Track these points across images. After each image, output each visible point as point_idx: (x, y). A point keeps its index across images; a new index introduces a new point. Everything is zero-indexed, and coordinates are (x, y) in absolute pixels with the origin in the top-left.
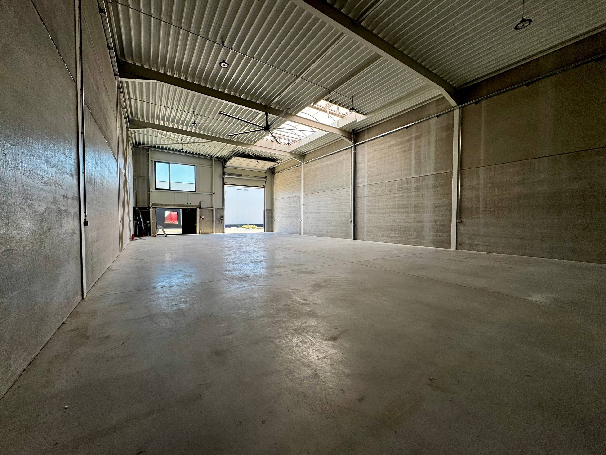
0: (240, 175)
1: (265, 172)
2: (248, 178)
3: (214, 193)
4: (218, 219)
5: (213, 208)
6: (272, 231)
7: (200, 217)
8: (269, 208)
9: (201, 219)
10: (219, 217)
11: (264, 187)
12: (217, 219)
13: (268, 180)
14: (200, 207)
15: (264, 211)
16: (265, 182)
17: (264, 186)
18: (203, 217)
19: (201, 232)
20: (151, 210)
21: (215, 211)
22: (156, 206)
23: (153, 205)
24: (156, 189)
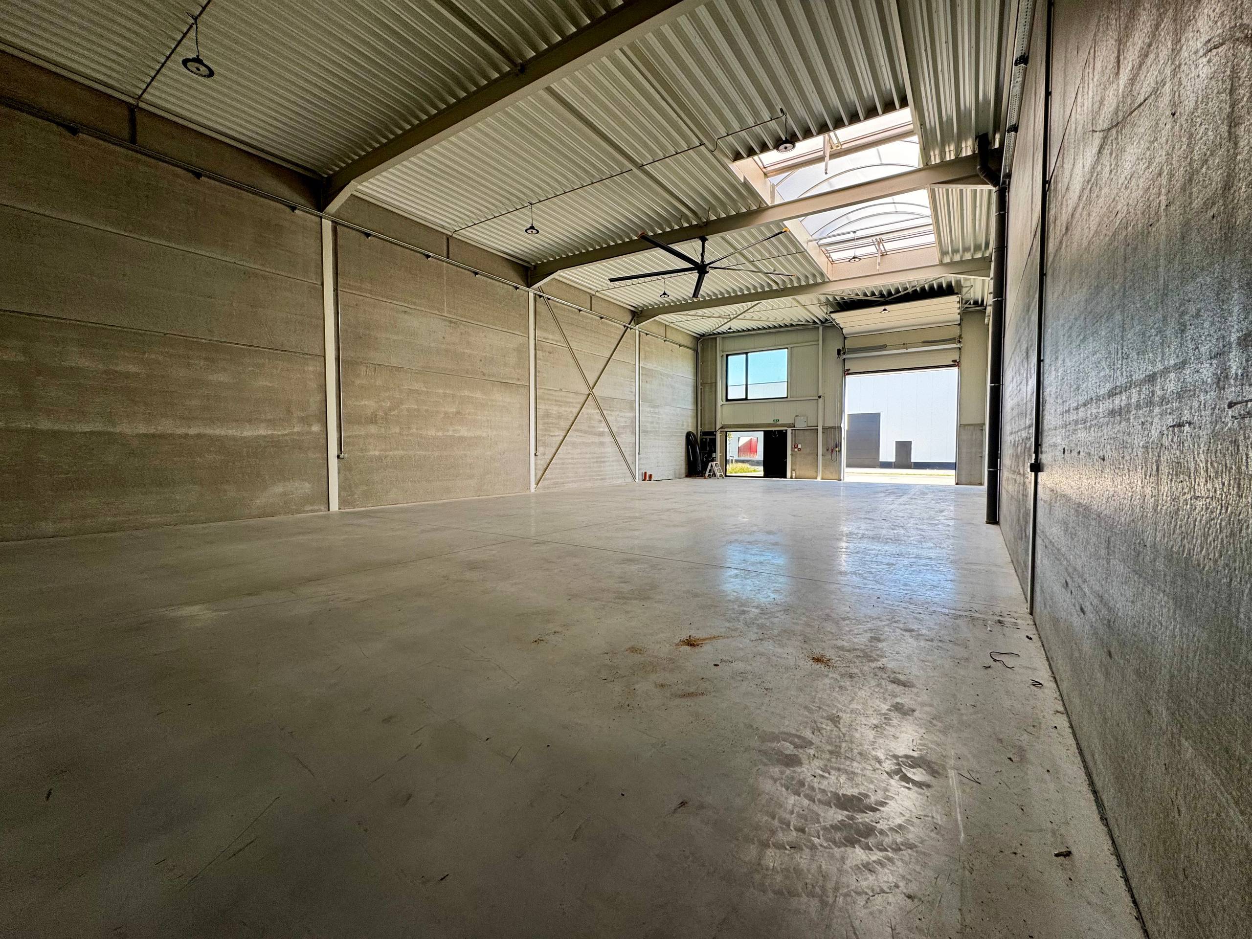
0: (884, 347)
1: (959, 324)
2: (904, 351)
3: (820, 397)
4: (829, 451)
5: (818, 426)
8: (972, 420)
9: (796, 450)
10: (831, 444)
11: (956, 364)
12: (826, 450)
13: (969, 343)
14: (794, 427)
16: (959, 349)
18: (800, 446)
19: (794, 475)
20: (718, 435)
21: (823, 432)
22: (726, 429)
23: (721, 428)
24: (727, 400)
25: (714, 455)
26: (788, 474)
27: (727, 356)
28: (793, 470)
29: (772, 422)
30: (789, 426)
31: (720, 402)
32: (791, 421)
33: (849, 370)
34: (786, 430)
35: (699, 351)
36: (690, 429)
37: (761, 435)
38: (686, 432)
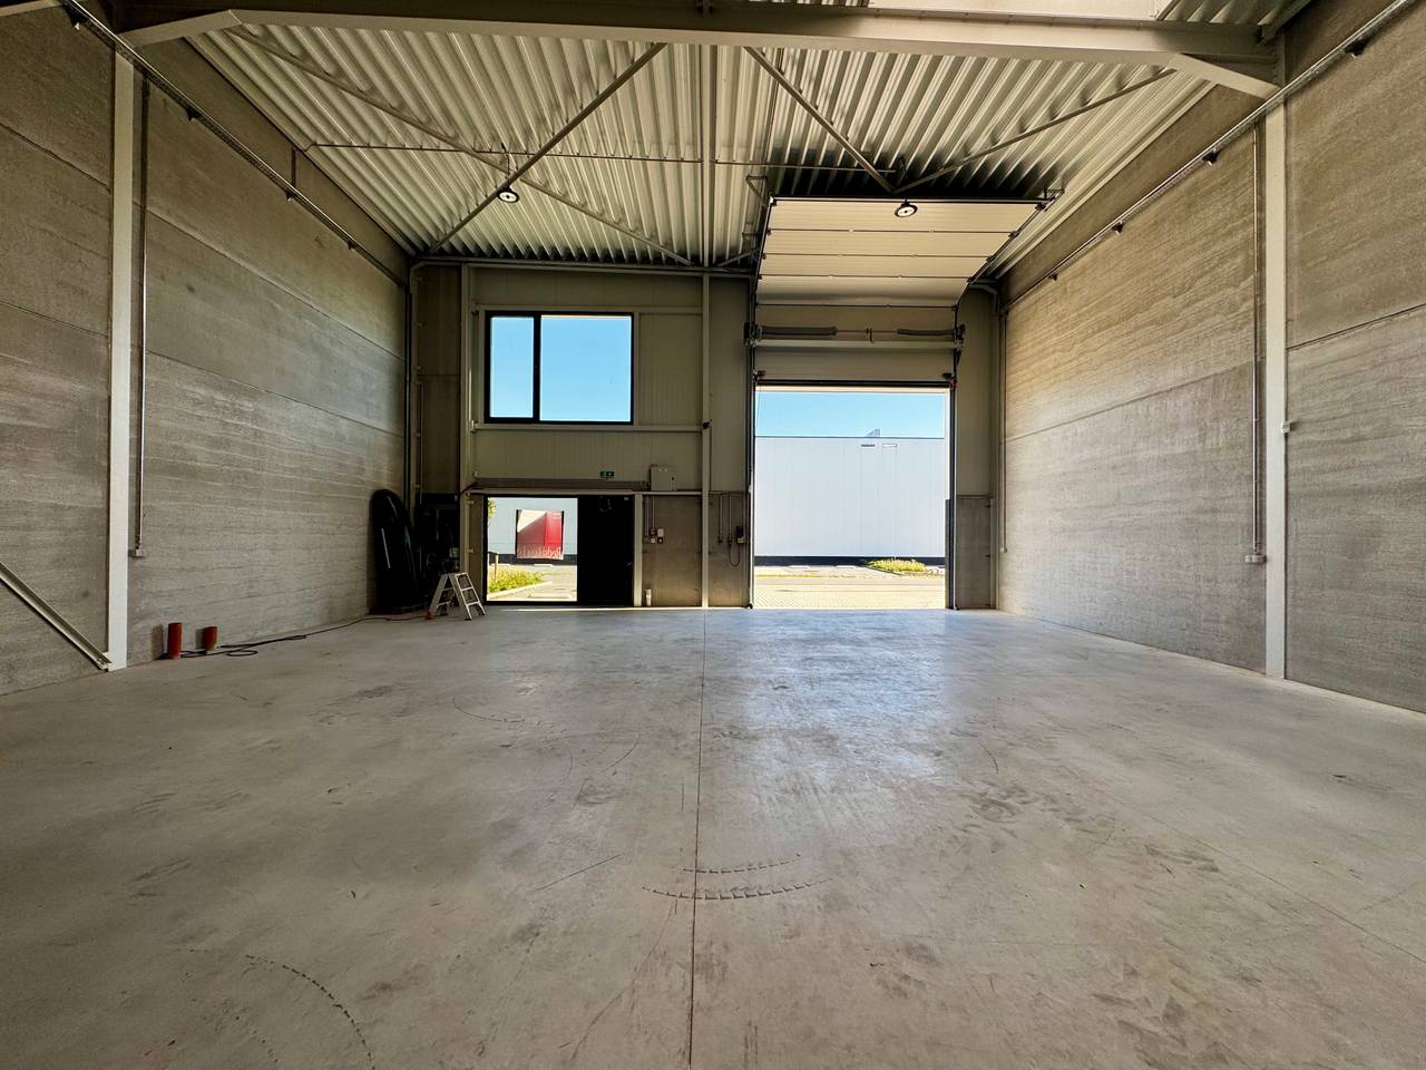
0: (829, 333)
1: (956, 308)
2: (867, 344)
3: (706, 426)
4: (725, 543)
5: (701, 490)
6: (991, 606)
7: (650, 533)
8: (974, 486)
9: (653, 541)
10: (728, 529)
11: (948, 381)
12: (720, 542)
13: (971, 345)
14: (649, 490)
15: (950, 504)
16: (956, 354)
17: (947, 375)
18: (661, 533)
19: (649, 597)
20: (465, 505)
21: (710, 504)
22: (484, 490)
23: (474, 486)
24: (488, 419)
25: (453, 552)
26: (637, 599)
27: (490, 315)
28: (645, 587)
29: (598, 477)
30: (637, 487)
31: (469, 424)
32: (641, 477)
33: (761, 374)
34: (632, 497)
35: (414, 290)
36: (385, 484)
37: (570, 506)
38: (370, 489)
